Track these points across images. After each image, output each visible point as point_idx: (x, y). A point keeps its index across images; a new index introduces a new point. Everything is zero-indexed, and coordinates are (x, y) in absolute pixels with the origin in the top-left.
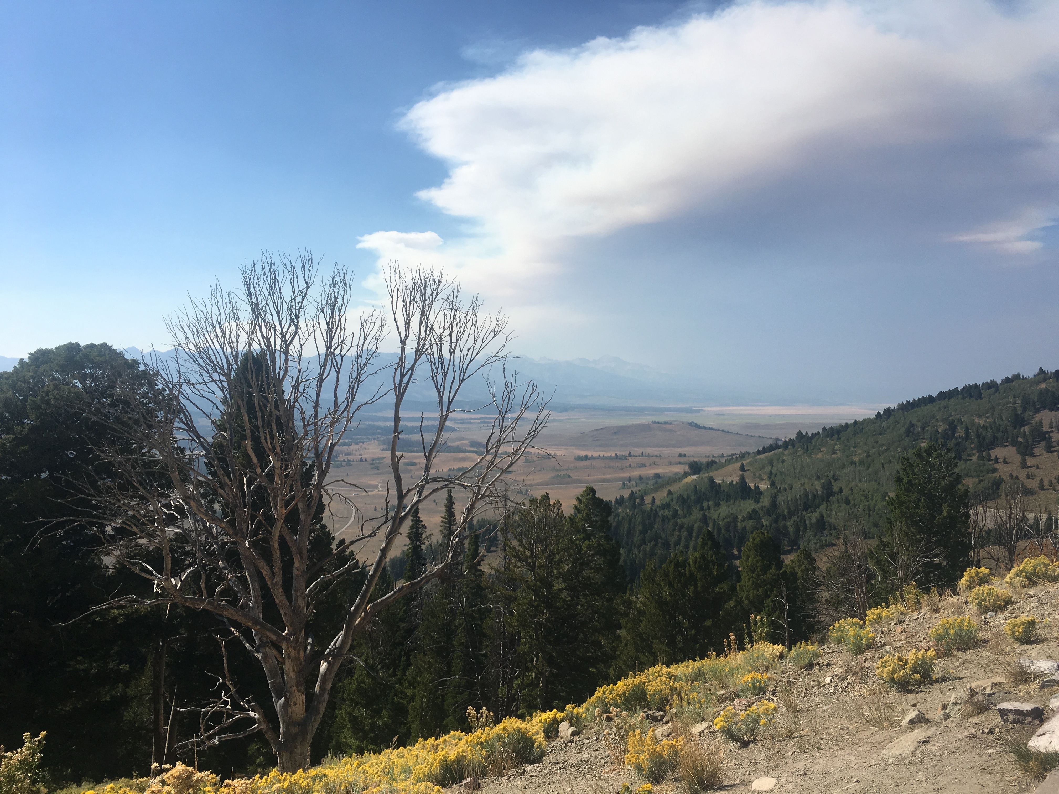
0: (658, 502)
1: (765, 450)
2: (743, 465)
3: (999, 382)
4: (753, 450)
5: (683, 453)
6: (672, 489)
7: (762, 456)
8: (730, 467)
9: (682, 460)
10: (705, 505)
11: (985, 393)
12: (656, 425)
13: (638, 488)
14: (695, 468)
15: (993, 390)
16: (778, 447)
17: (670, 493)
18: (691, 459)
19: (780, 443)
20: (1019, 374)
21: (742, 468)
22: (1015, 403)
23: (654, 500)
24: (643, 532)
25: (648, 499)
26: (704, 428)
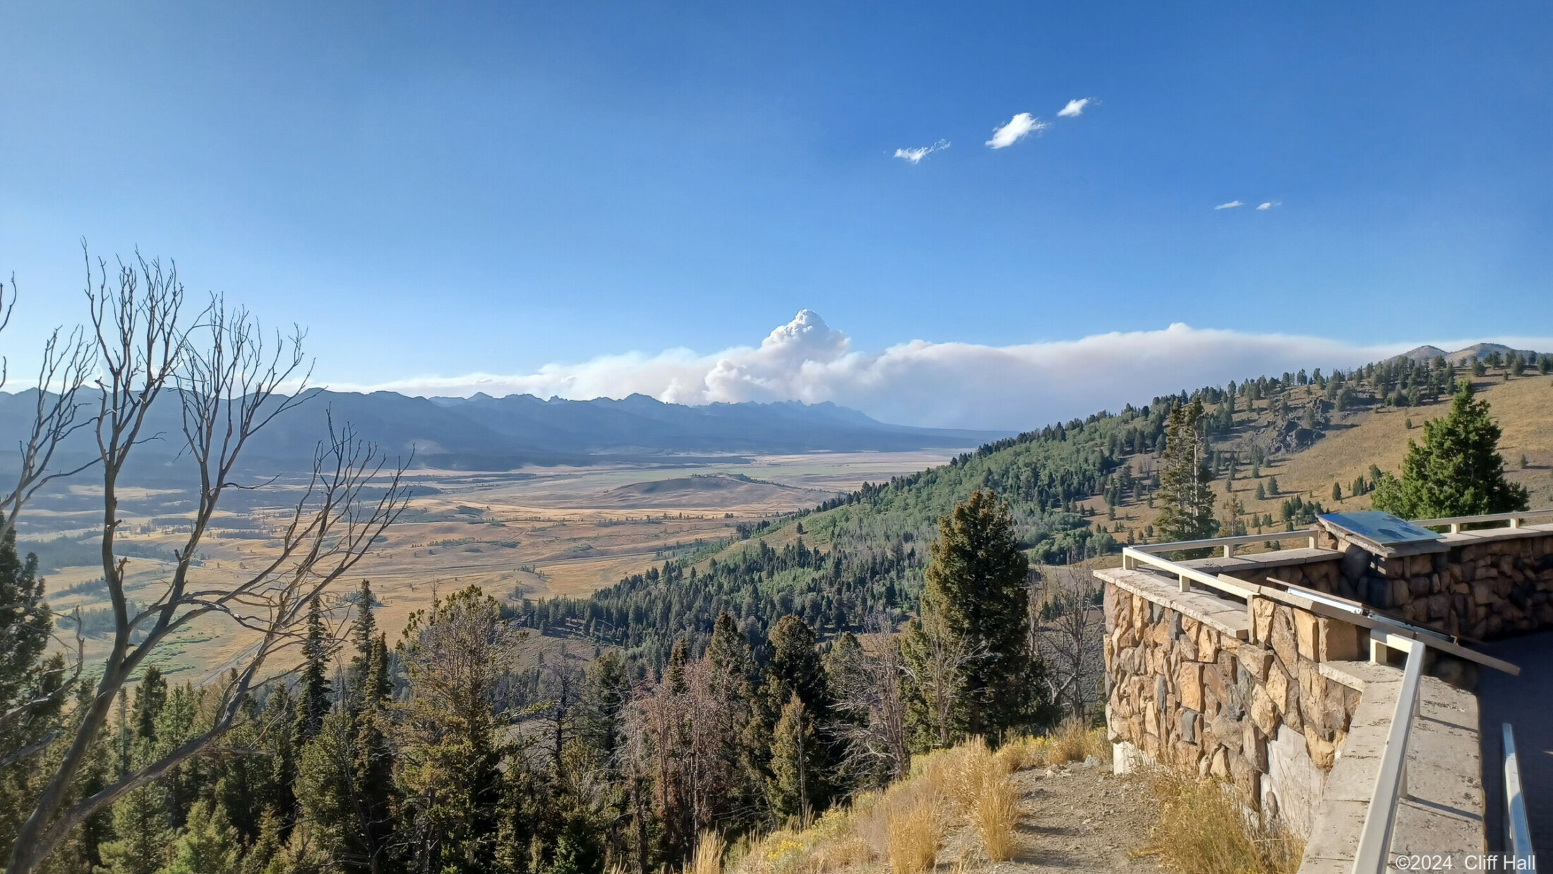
0: (700, 575)
1: (826, 507)
2: (800, 525)
3: (1084, 420)
4: (812, 505)
5: (730, 513)
6: (716, 557)
7: (823, 514)
8: (785, 529)
9: (729, 521)
10: (756, 576)
11: (1070, 434)
12: (696, 479)
13: (676, 558)
14: (744, 531)
15: (1077, 429)
16: (841, 503)
17: (714, 563)
18: (740, 521)
19: (844, 497)
20: (1105, 412)
21: (800, 529)
22: (1102, 444)
23: (694, 573)
24: (680, 614)
25: (687, 572)
26: (756, 481)
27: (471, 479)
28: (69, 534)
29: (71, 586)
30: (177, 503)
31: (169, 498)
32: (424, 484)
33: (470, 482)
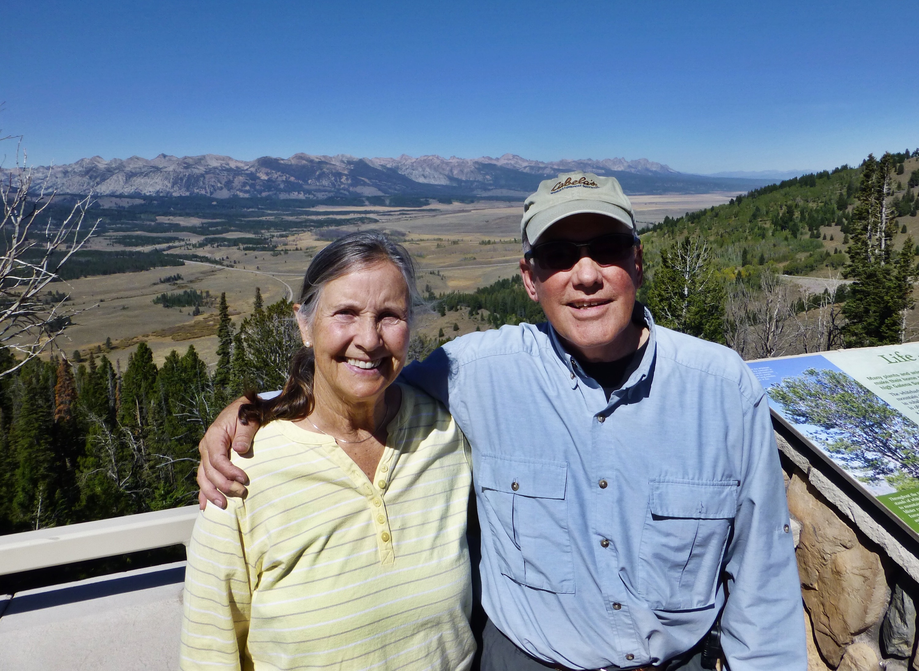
3: (830, 172)
11: (818, 181)
15: (824, 179)
16: (648, 230)
20: (846, 166)
22: (842, 189)
27: (399, 213)
28: (158, 247)
29: (160, 279)
30: (219, 228)
31: (216, 225)
32: (368, 216)
33: (398, 215)
